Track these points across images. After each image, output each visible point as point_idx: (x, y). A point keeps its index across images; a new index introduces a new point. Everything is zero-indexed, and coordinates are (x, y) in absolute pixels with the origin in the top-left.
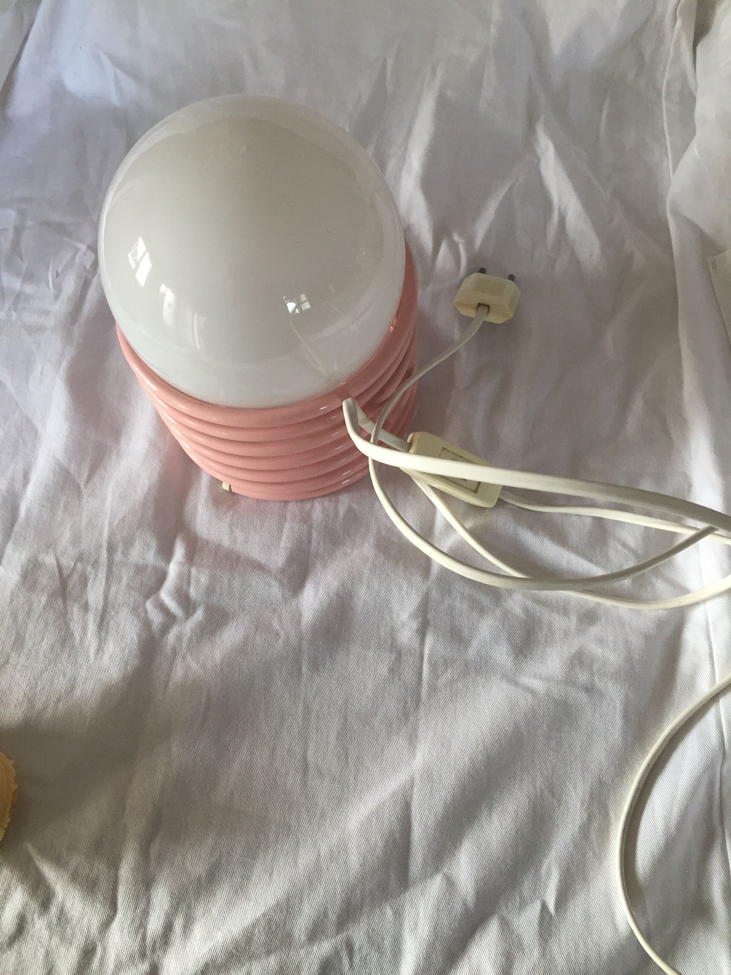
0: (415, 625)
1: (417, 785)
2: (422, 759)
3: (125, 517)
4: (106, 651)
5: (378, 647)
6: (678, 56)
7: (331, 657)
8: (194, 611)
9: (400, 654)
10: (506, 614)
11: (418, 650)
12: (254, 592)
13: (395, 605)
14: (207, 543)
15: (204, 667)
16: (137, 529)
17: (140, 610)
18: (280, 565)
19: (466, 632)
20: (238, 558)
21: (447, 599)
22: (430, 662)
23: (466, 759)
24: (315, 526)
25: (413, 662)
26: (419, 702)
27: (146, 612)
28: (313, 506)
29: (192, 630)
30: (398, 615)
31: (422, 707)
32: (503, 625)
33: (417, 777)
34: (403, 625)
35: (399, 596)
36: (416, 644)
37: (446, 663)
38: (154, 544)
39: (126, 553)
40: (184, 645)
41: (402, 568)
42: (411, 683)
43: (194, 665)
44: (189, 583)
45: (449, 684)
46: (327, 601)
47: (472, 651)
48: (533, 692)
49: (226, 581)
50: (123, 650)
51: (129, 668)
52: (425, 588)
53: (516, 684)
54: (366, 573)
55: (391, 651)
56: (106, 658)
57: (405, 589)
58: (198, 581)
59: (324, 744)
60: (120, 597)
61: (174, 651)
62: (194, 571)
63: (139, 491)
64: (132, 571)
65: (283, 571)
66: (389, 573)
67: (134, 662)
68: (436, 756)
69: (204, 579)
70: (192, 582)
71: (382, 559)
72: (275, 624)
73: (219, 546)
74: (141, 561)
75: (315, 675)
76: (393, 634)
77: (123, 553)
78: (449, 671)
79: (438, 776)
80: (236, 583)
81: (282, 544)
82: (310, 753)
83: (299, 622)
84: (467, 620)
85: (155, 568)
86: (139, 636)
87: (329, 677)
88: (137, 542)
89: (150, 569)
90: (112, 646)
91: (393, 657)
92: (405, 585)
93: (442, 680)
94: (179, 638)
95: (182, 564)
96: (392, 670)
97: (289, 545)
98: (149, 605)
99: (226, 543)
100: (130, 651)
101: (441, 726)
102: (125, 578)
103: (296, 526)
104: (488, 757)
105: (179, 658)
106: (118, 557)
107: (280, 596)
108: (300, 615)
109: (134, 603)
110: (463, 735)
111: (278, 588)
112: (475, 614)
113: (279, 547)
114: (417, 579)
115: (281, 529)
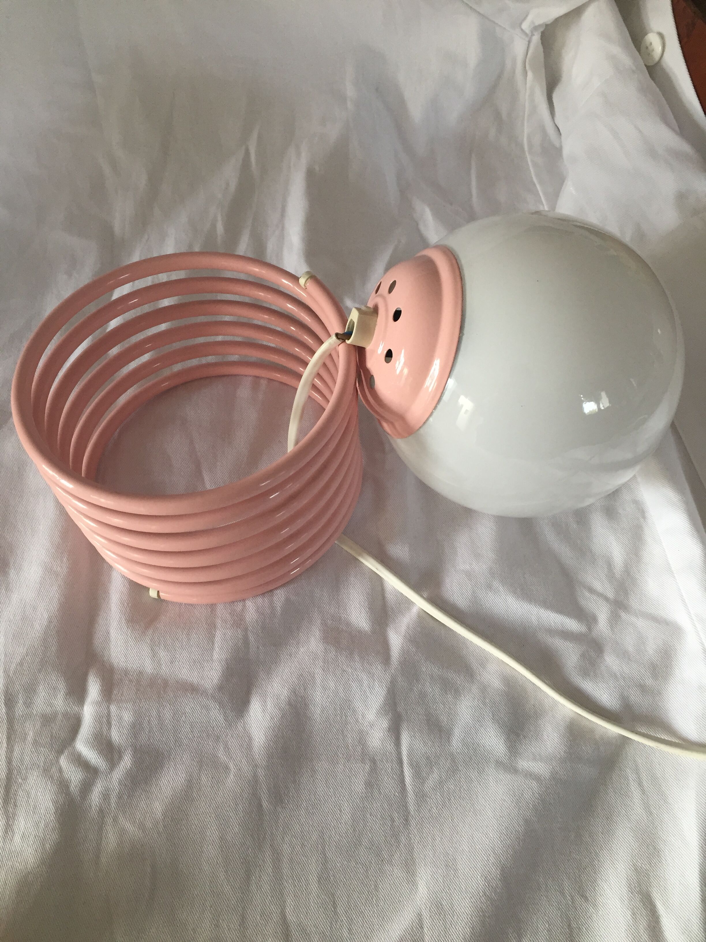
0: (384, 723)
1: (427, 923)
2: (426, 888)
3: (23, 659)
4: (16, 830)
5: (347, 759)
6: (534, 109)
7: (294, 782)
8: (120, 758)
9: (373, 761)
10: (484, 689)
11: (394, 755)
12: (189, 720)
13: (358, 705)
14: (126, 672)
15: (142, 826)
16: (40, 671)
17: (54, 769)
18: (215, 681)
19: (444, 719)
20: (166, 683)
21: (416, 686)
22: (411, 765)
23: (478, 877)
24: (250, 628)
25: (392, 769)
26: (407, 817)
27: (60, 770)
28: (244, 606)
29: (120, 783)
30: (363, 716)
31: (413, 823)
32: (484, 704)
33: (425, 914)
34: (372, 725)
35: (361, 692)
36: (390, 747)
37: (430, 762)
38: (62, 686)
39: (28, 704)
40: (113, 805)
41: (357, 658)
42: (394, 795)
43: (128, 826)
44: (109, 724)
45: (438, 786)
46: (279, 715)
47: (456, 742)
48: (537, 778)
49: (154, 713)
50: (37, 824)
51: (48, 846)
52: (388, 677)
53: (515, 771)
54: (318, 673)
55: (363, 761)
56: (17, 838)
57: (366, 683)
58: (121, 718)
59: (304, 894)
60: (27, 759)
61: (101, 811)
62: (113, 708)
63: (37, 626)
64: (38, 725)
65: (220, 688)
66: (345, 667)
67: (53, 837)
68: (442, 882)
69: (127, 717)
70: (113, 723)
71: (334, 653)
72: (221, 755)
73: (141, 673)
74: (48, 710)
75: (279, 809)
76: (362, 740)
77: (25, 703)
78: (435, 770)
79: (449, 907)
80: (168, 714)
81: (216, 656)
82: (288, 911)
83: (250, 747)
84: (443, 706)
85: (66, 715)
86: (55, 802)
87: (296, 808)
88: (41, 687)
89: (60, 717)
90: (23, 822)
91: (367, 767)
92: (364, 676)
93: (430, 783)
94: (106, 796)
95: (98, 704)
96: (369, 785)
97: (224, 657)
98: (63, 761)
99: (149, 667)
100: (46, 826)
101: (440, 841)
102: (31, 733)
103: (229, 633)
104: (503, 870)
105: (109, 821)
106: (20, 709)
107: (221, 718)
108: (250, 739)
109: (45, 763)
110: (469, 847)
111: (218, 710)
112: (450, 697)
113: (212, 660)
114: (378, 669)
115: (211, 639)
